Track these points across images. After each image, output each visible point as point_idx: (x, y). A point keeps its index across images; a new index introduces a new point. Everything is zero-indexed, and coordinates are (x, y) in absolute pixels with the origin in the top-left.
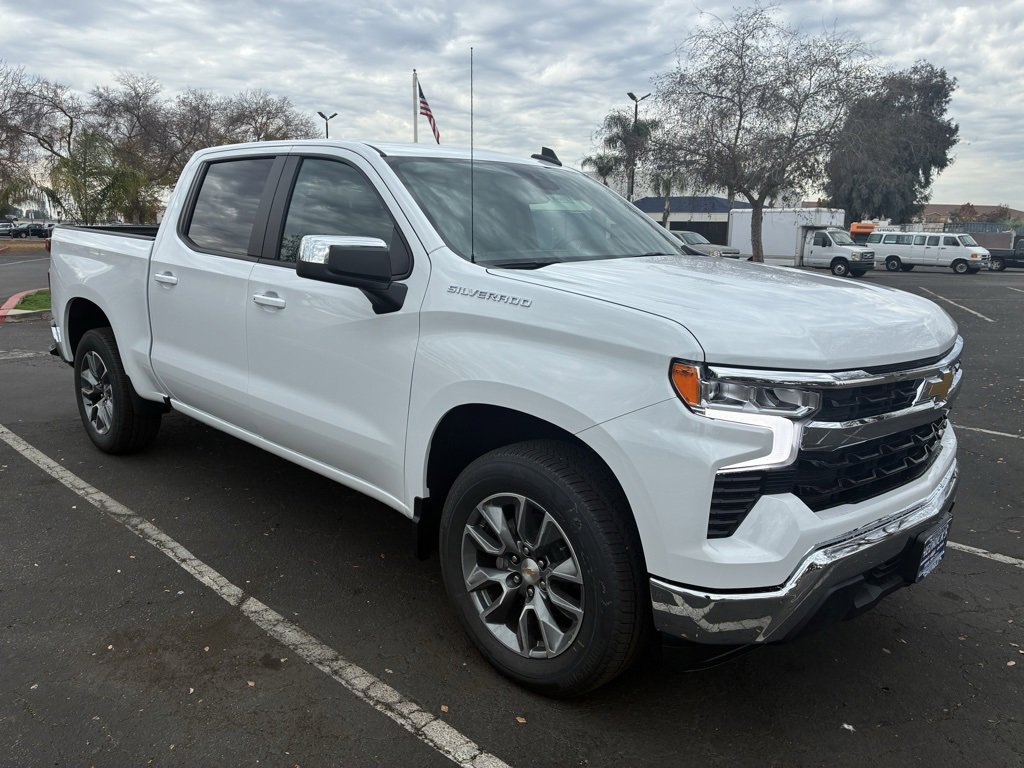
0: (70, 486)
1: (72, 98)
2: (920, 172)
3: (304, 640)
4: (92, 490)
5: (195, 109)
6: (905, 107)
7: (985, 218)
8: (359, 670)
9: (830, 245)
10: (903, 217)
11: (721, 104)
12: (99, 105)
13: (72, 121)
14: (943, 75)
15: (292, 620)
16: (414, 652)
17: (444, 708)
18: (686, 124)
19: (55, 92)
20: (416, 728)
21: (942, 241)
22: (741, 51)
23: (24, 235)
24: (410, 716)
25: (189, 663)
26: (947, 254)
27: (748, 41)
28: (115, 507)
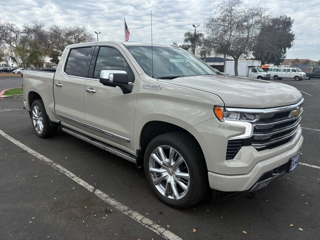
0: (31, 153)
1: (17, 28)
2: (283, 49)
3: (117, 204)
4: (38, 154)
5: (55, 31)
6: (278, 29)
7: (302, 63)
8: (137, 214)
9: (257, 72)
10: (277, 63)
11: (225, 28)
12: (25, 30)
13: (17, 35)
14: (290, 18)
15: (112, 197)
16: (154, 207)
17: (168, 226)
18: (214, 34)
19: (11, 26)
20: (160, 233)
21: (291, 70)
22: (230, 11)
23: (2, 72)
24: (158, 229)
25: (81, 212)
26: (293, 75)
27: (233, 8)
28: (47, 160)
